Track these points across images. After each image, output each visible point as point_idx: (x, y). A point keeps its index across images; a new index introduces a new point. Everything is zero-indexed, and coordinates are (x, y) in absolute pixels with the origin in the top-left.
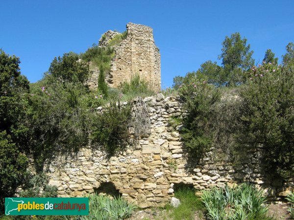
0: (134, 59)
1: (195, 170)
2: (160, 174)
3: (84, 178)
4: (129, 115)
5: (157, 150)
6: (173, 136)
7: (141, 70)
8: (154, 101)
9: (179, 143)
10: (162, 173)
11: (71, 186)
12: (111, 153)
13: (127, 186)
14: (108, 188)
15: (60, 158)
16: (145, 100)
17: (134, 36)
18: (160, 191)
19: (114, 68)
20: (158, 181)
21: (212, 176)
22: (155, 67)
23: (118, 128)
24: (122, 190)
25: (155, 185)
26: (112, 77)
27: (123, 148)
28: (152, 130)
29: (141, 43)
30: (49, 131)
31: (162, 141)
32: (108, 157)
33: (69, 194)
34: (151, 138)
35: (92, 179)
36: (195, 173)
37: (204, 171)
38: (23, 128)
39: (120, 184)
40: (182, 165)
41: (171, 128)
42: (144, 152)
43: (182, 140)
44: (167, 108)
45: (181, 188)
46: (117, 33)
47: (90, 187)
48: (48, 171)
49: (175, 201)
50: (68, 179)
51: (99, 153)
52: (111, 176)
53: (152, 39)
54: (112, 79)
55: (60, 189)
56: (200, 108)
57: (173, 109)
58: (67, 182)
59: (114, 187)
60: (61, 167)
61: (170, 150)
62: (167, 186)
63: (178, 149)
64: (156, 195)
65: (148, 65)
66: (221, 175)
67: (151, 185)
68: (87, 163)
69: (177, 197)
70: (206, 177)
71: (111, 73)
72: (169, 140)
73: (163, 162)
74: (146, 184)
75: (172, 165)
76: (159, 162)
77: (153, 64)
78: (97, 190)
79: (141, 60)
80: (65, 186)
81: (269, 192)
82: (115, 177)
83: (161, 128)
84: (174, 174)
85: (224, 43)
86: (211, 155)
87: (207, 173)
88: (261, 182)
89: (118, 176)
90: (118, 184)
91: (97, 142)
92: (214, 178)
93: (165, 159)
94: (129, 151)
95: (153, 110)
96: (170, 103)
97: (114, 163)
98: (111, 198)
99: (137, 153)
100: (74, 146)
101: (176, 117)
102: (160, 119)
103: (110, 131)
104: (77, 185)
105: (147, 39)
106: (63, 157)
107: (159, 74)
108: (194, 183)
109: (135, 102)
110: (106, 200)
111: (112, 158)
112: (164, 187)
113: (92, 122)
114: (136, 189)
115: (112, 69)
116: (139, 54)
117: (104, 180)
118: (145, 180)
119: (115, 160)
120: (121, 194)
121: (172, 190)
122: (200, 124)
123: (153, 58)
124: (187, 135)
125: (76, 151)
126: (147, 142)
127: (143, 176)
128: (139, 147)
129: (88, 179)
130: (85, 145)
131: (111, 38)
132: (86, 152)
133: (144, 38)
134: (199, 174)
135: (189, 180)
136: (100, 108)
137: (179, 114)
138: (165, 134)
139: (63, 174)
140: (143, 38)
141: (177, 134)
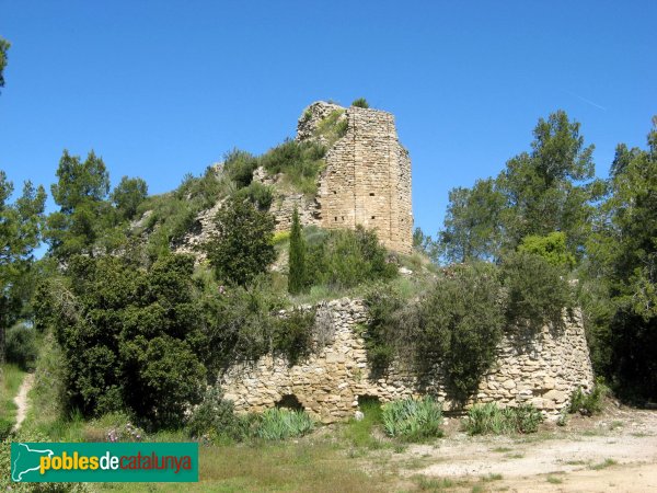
0: (359, 173)
1: (380, 381)
2: (344, 385)
3: (264, 390)
4: (312, 320)
5: (342, 359)
6: (358, 343)
7: (372, 195)
8: (339, 305)
9: (363, 351)
10: (346, 384)
11: (250, 400)
12: (293, 362)
13: (310, 399)
14: (290, 402)
15: (237, 367)
16: (330, 304)
17: (360, 132)
18: (344, 404)
19: (323, 191)
20: (342, 393)
21: (397, 387)
22: (400, 186)
23: (301, 335)
24: (304, 404)
25: (339, 398)
26: (319, 207)
27: (306, 356)
28: (337, 337)
29: (372, 143)
30: (228, 338)
31: (347, 349)
32: (290, 366)
33: (246, 409)
34: (335, 345)
35: (273, 392)
36: (380, 384)
37: (389, 381)
38: (200, 336)
39: (303, 396)
40: (366, 376)
41: (356, 335)
42: (328, 360)
43: (367, 348)
44: (352, 313)
45: (367, 401)
46: (335, 107)
47: (270, 401)
48: (224, 382)
49: (358, 414)
50: (246, 391)
51: (281, 362)
52: (294, 388)
53: (393, 135)
54: (319, 211)
55: (237, 403)
56: (381, 316)
57: (358, 315)
58: (245, 395)
59: (297, 400)
60: (238, 378)
61: (355, 359)
62: (351, 399)
63: (363, 357)
64: (340, 409)
65: (386, 183)
66: (407, 386)
67: (335, 398)
68: (268, 373)
69: (362, 410)
70: (391, 388)
71: (319, 200)
72: (355, 348)
73: (348, 372)
74: (331, 396)
75: (356, 375)
76: (343, 372)
77: (395, 181)
78: (278, 404)
79: (373, 176)
80: (243, 400)
81: (454, 405)
82: (297, 390)
83: (345, 334)
84: (358, 386)
85: (536, 131)
86: (397, 364)
87: (391, 384)
88: (445, 394)
89: (301, 387)
90: (301, 397)
91: (280, 348)
92: (399, 389)
93: (349, 368)
94: (312, 359)
95: (337, 314)
96: (355, 308)
97: (296, 373)
98: (293, 413)
99: (321, 361)
100: (254, 354)
101: (361, 323)
102: (345, 325)
103: (293, 339)
104: (257, 399)
105: (383, 135)
106: (240, 367)
107: (408, 198)
108: (379, 395)
109: (319, 306)
110: (286, 414)
111: (295, 367)
112: (348, 399)
113: (274, 329)
114: (319, 402)
115: (319, 193)
116: (370, 165)
117: (286, 392)
118: (328, 391)
119: (298, 370)
120: (304, 408)
121: (356, 403)
122: (382, 333)
123: (395, 171)
124: (370, 344)
125: (256, 359)
126: (331, 350)
127: (327, 387)
128: (322, 355)
129: (269, 391)
130: (266, 353)
131: (323, 117)
132: (266, 360)
133: (378, 133)
134: (384, 385)
135: (373, 391)
136: (282, 311)
137: (363, 319)
138: (351, 341)
139: (240, 385)
140: (376, 134)
141: (361, 341)
